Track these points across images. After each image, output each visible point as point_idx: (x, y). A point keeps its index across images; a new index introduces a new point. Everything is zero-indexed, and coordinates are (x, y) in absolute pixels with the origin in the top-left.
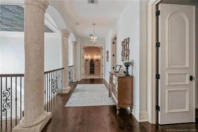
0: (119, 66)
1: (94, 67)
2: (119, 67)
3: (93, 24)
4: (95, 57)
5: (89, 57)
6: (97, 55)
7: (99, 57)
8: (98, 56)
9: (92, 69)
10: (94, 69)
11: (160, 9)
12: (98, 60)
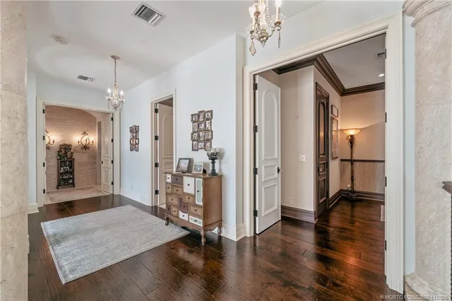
0: (187, 159)
1: (72, 166)
2: (188, 161)
3: (113, 57)
4: (77, 139)
5: (55, 138)
6: (85, 133)
7: (92, 138)
8: (86, 137)
9: (66, 172)
10: (72, 173)
11: (257, 82)
12: (85, 147)
